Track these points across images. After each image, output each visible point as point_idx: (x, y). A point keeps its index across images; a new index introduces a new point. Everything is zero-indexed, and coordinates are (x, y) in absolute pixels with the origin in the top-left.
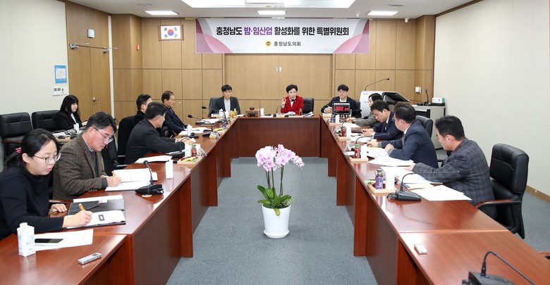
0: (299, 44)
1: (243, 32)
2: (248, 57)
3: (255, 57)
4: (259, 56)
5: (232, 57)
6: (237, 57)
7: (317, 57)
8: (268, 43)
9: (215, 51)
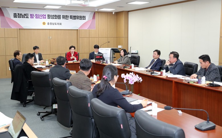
0: (61, 24)
1: (29, 17)
2: (32, 30)
3: (36, 31)
4: (39, 30)
5: (23, 30)
6: (26, 30)
7: (70, 31)
8: (44, 23)
9: (13, 27)
